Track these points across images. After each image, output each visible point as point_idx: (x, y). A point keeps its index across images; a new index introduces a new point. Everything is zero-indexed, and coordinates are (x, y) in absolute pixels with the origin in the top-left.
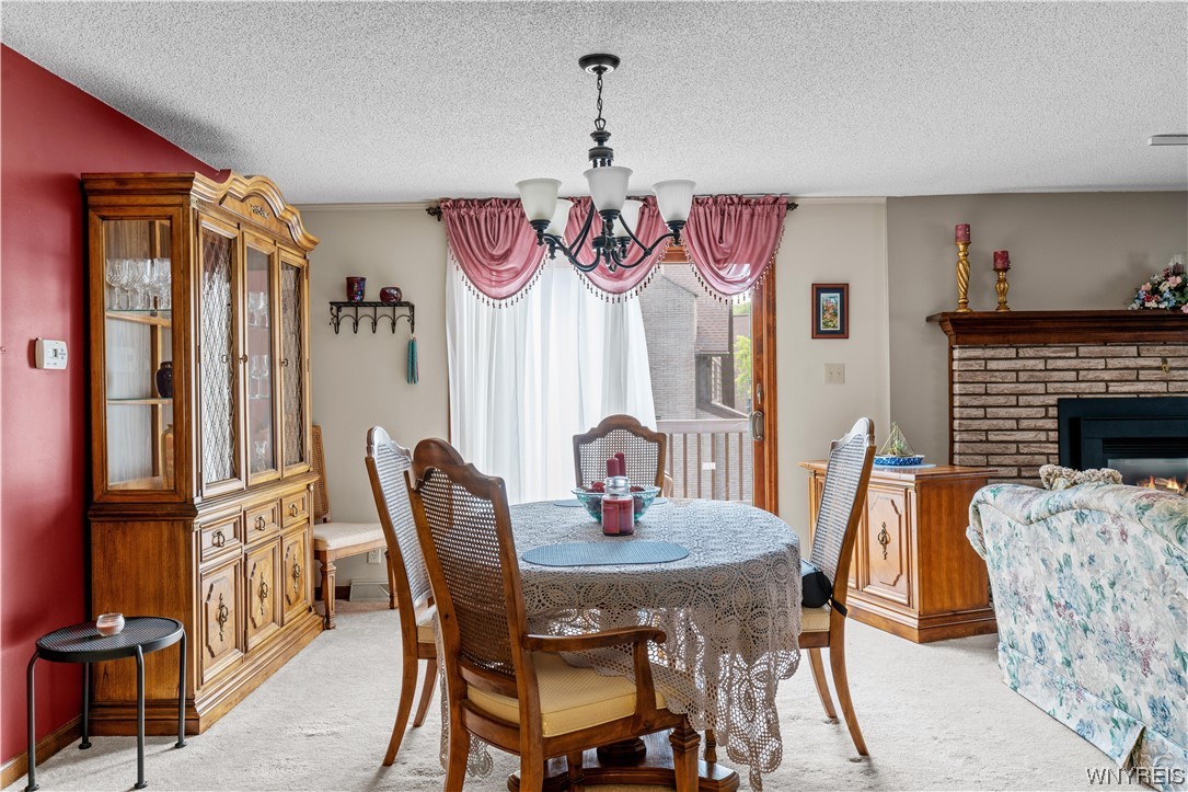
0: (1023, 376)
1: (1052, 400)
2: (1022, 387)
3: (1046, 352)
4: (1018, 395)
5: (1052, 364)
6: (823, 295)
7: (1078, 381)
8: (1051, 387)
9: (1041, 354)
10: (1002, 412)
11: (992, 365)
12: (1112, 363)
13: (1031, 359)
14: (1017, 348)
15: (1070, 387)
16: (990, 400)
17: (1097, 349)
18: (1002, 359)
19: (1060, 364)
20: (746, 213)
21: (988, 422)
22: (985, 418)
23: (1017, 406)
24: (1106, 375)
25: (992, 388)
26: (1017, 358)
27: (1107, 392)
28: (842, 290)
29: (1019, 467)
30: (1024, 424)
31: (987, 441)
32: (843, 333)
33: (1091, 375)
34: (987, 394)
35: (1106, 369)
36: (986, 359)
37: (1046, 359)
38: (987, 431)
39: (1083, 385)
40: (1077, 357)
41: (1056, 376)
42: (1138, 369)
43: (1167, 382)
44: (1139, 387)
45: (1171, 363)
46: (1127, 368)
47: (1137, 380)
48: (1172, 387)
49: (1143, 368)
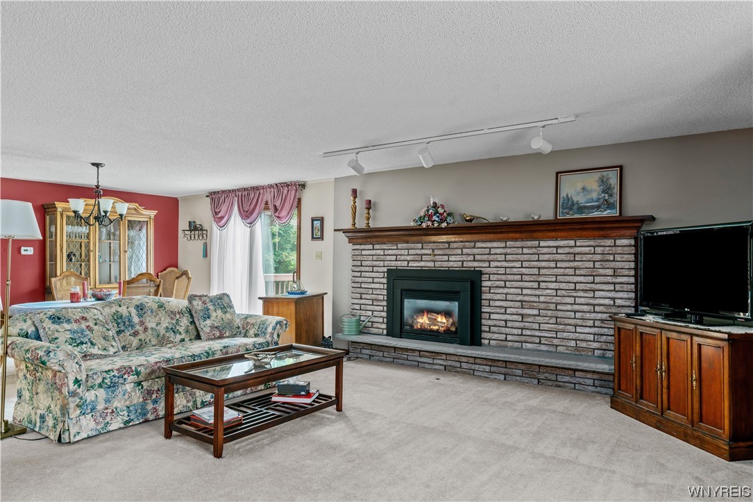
0: (375, 258)
1: (385, 269)
2: (375, 263)
3: (384, 246)
4: (373, 267)
5: (386, 252)
6: (315, 222)
7: (396, 260)
8: (386, 263)
9: (382, 247)
10: (367, 274)
11: (364, 252)
12: (411, 252)
13: (379, 250)
14: (373, 245)
15: (393, 263)
16: (363, 269)
17: (405, 245)
18: (367, 250)
19: (390, 252)
20: (286, 189)
21: (361, 279)
22: (360, 277)
23: (373, 272)
24: (409, 258)
25: (364, 263)
26: (373, 249)
27: (408, 266)
28: (322, 220)
29: (373, 300)
30: (376, 280)
31: (361, 287)
33: (403, 258)
34: (361, 266)
35: (408, 255)
36: (362, 250)
37: (384, 249)
38: (361, 283)
39: (399, 262)
40: (397, 249)
41: (388, 258)
42: (422, 255)
43: (434, 261)
44: (422, 264)
45: (436, 252)
46: (417, 255)
47: (422, 261)
48: (437, 264)
49: (424, 255)
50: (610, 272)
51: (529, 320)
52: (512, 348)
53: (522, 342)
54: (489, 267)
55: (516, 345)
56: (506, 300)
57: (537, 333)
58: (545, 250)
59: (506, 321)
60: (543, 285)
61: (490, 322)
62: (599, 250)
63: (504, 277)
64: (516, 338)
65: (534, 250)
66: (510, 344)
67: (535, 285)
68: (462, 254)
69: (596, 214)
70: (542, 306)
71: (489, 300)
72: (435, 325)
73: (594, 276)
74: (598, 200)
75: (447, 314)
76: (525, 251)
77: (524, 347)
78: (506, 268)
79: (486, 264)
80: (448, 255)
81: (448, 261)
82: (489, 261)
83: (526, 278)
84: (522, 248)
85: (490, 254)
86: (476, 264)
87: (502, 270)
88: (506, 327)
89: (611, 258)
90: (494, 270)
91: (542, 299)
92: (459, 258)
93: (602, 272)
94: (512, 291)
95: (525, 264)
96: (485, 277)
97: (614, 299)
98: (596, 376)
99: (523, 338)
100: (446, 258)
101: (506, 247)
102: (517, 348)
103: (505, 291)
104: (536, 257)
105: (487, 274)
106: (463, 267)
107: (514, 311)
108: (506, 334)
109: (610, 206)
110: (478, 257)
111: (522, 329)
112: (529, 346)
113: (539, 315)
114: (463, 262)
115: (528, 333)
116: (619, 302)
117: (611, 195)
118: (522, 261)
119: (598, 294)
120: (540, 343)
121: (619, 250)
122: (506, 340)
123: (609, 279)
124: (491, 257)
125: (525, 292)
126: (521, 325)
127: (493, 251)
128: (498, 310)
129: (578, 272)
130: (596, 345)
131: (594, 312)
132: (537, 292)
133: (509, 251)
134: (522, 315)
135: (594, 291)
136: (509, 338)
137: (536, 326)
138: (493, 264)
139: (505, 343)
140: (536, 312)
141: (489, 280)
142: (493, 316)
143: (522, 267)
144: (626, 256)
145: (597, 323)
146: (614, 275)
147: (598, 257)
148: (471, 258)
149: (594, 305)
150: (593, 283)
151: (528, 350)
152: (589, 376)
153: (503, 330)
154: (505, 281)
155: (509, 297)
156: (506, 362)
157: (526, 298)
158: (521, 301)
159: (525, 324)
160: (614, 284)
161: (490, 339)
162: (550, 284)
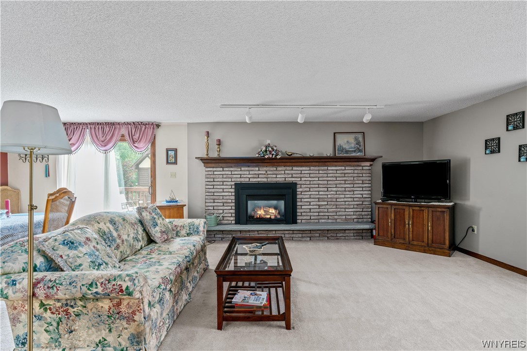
0: (224, 176)
1: (233, 183)
2: (224, 180)
3: (232, 169)
4: (223, 182)
5: (233, 173)
6: (169, 152)
7: (241, 178)
8: (233, 180)
9: (230, 170)
10: (218, 187)
11: (215, 173)
12: (251, 172)
13: (227, 171)
14: (223, 168)
15: (238, 180)
16: (215, 183)
17: (247, 168)
18: (218, 171)
19: (236, 173)
20: (144, 127)
21: (214, 190)
22: (213, 188)
23: (223, 185)
24: (249, 176)
25: (215, 180)
26: (223, 171)
27: (249, 181)
28: (176, 150)
29: (223, 203)
30: (225, 190)
31: (214, 195)
32: (175, 163)
33: (245, 176)
34: (214, 181)
35: (249, 174)
36: (214, 171)
37: (231, 171)
38: (214, 192)
39: (242, 179)
40: (241, 171)
41: (235, 176)
42: (259, 174)
43: (267, 178)
44: (259, 180)
45: (268, 172)
46: (255, 174)
47: (259, 178)
48: (269, 180)
49: (260, 174)
50: (361, 182)
51: (322, 207)
52: (314, 223)
53: (319, 219)
54: (301, 180)
55: (316, 221)
56: (310, 198)
57: (327, 214)
58: (331, 172)
59: (310, 209)
60: (329, 189)
61: (302, 211)
62: (356, 171)
63: (309, 186)
64: (316, 217)
65: (325, 172)
66: (313, 221)
67: (326, 189)
68: (285, 174)
69: (354, 154)
70: (330, 200)
71: (301, 198)
72: (267, 215)
73: (354, 184)
74: (355, 148)
75: (276, 208)
76: (321, 172)
77: (320, 221)
78: (310, 181)
79: (299, 179)
80: (276, 174)
81: (276, 177)
82: (301, 178)
83: (321, 186)
84: (319, 170)
85: (301, 173)
86: (293, 179)
87: (308, 183)
88: (310, 212)
89: (361, 175)
90: (304, 182)
91: (329, 196)
92: (283, 176)
93: (357, 182)
94: (313, 193)
95: (320, 179)
96: (298, 186)
97: (362, 194)
98: (355, 231)
99: (319, 217)
100: (275, 176)
101: (310, 170)
102: (317, 223)
103: (310, 193)
104: (326, 175)
105: (299, 184)
106: (285, 181)
107: (315, 203)
108: (310, 216)
109: (360, 151)
110: (294, 175)
111: (319, 212)
112: (323, 221)
113: (327, 205)
114: (285, 178)
115: (322, 214)
116: (364, 196)
117: (360, 146)
118: (319, 178)
119: (355, 192)
120: (328, 219)
121: (365, 171)
122: (310, 219)
123: (361, 185)
124: (302, 175)
125: (320, 193)
126: (319, 210)
127: (303, 172)
128: (306, 204)
129: (346, 182)
130: (354, 217)
131: (354, 201)
132: (327, 193)
133: (311, 172)
134: (319, 205)
135: (353, 191)
136: (312, 218)
137: (326, 210)
138: (303, 179)
139: (310, 220)
140: (326, 203)
141: (301, 188)
142: (303, 207)
143: (319, 180)
144: (367, 174)
145: (355, 206)
146: (363, 183)
147: (356, 175)
148: (290, 176)
149: (354, 198)
150: (353, 187)
151: (322, 223)
152: (352, 232)
153: (309, 214)
154: (310, 188)
155: (312, 196)
156: (310, 230)
157: (321, 196)
158: (318, 198)
159: (321, 210)
160: (363, 187)
161: (301, 220)
162: (332, 189)
